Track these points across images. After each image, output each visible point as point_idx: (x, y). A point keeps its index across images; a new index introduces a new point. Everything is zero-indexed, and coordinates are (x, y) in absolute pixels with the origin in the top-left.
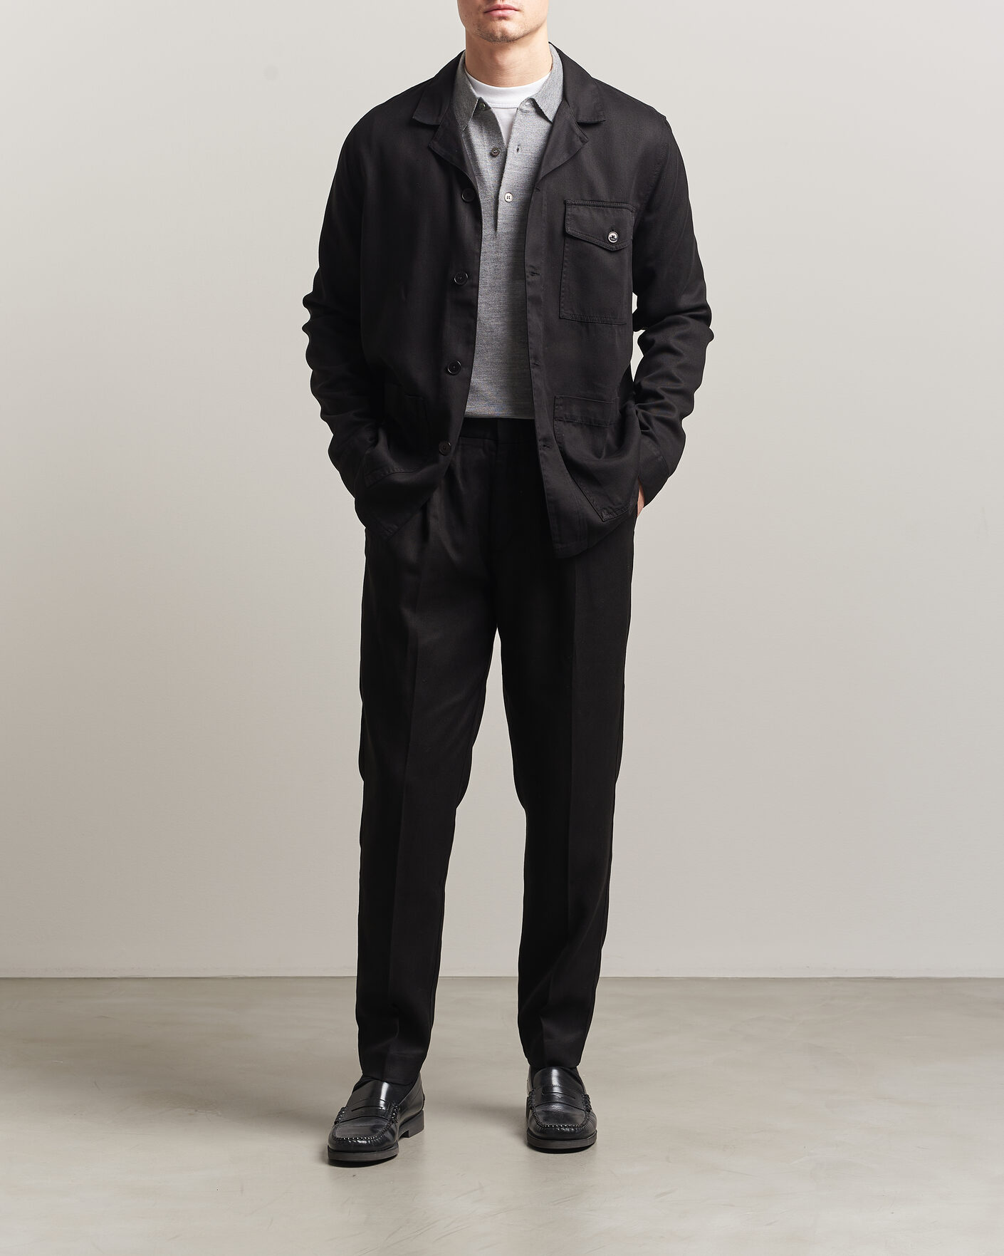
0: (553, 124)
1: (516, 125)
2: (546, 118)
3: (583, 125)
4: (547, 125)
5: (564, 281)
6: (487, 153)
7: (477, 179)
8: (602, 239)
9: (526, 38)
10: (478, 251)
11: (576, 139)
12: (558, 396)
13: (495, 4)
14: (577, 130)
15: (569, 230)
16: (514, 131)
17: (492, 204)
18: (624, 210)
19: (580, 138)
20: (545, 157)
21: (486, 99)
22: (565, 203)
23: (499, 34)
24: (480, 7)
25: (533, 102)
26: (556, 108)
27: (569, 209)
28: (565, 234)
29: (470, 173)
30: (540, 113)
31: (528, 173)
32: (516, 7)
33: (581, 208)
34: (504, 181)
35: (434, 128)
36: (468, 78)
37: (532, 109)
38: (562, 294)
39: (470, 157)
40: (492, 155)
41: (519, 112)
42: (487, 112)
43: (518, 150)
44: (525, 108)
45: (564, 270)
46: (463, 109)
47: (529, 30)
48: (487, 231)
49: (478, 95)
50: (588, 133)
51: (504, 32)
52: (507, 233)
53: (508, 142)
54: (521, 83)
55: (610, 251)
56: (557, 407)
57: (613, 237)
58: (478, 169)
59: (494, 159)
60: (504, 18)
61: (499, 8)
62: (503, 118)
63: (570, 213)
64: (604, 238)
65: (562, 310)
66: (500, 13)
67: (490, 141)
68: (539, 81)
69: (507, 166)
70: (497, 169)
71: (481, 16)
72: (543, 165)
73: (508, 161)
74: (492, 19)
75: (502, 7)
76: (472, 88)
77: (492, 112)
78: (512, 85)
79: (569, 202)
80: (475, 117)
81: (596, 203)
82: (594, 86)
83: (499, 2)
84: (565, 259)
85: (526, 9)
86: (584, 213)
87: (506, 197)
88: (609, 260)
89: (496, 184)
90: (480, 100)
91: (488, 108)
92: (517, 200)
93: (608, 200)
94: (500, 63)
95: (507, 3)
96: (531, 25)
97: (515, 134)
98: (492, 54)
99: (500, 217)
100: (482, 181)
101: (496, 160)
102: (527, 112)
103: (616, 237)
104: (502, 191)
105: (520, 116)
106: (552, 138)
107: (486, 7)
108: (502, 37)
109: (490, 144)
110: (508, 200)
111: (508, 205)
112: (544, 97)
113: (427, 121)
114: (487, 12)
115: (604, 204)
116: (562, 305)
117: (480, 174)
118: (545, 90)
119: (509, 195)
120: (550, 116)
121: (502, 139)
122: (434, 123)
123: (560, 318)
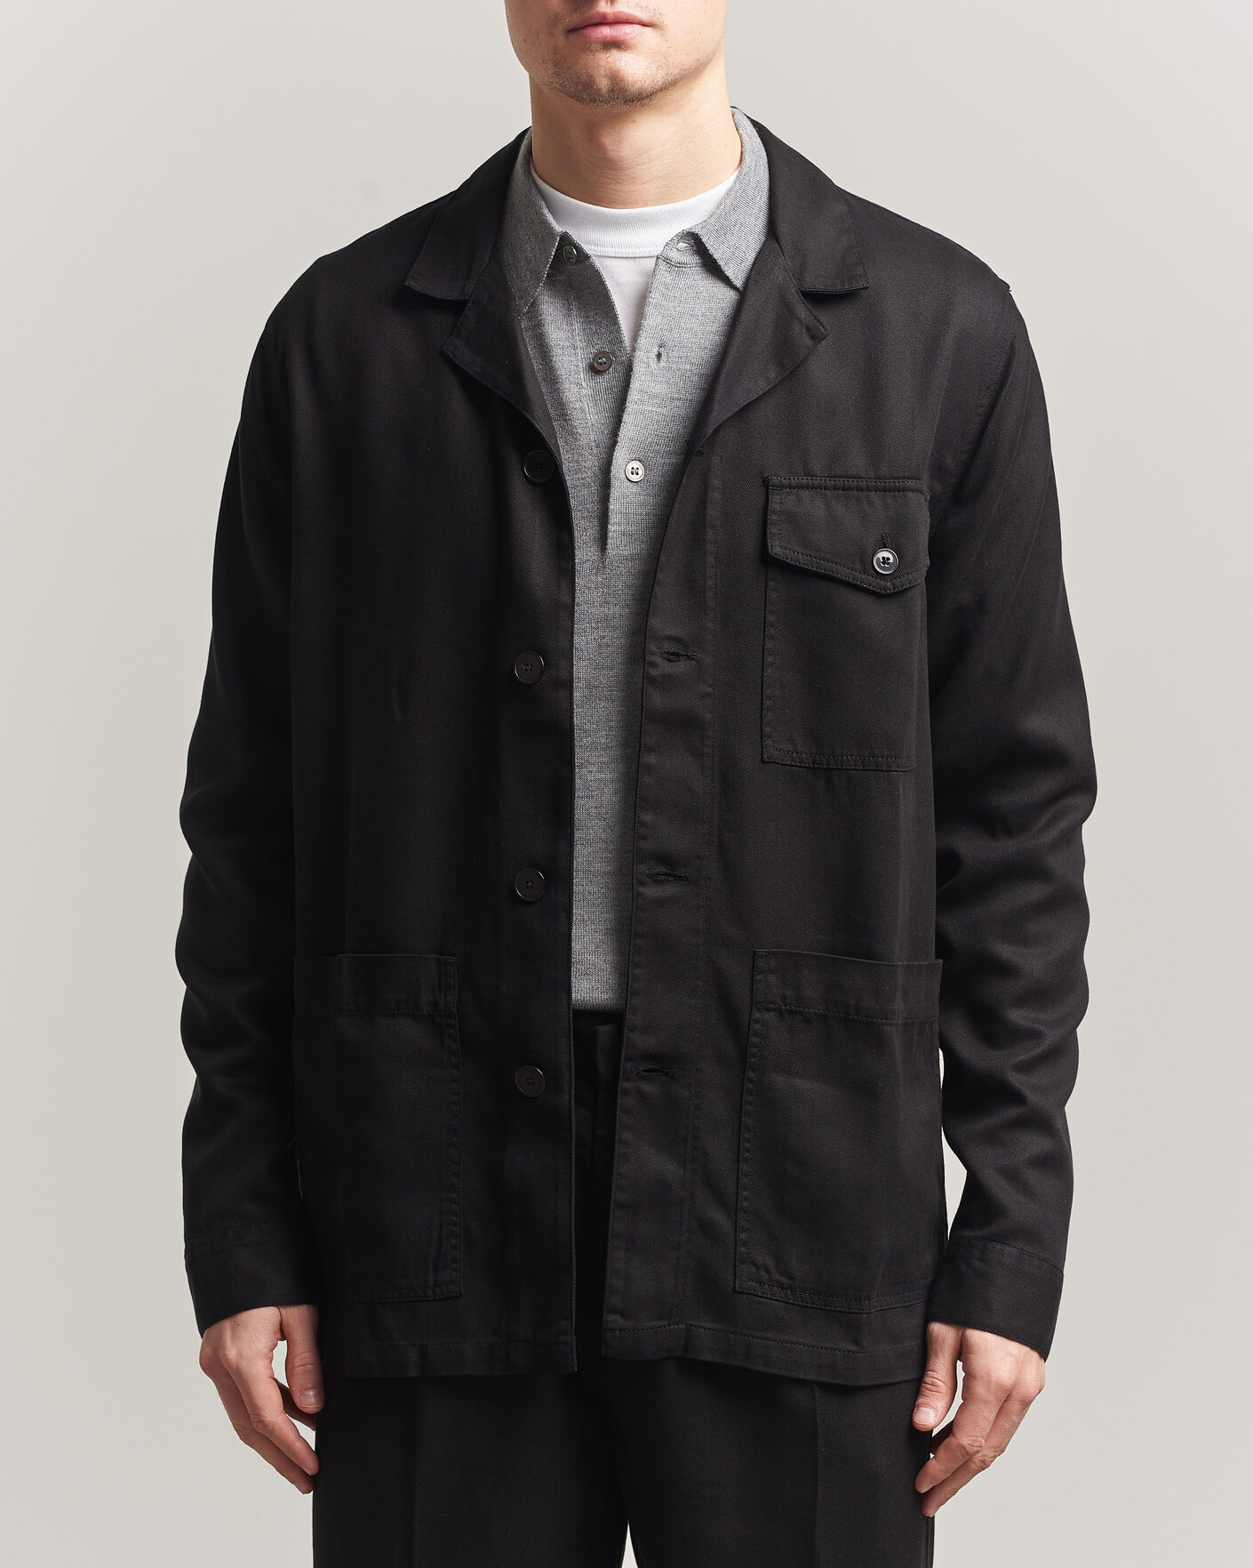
0: (743, 293)
1: (655, 298)
2: (727, 281)
3: (816, 299)
4: (729, 296)
5: (769, 671)
6: (582, 365)
7: (557, 428)
8: (858, 566)
9: (675, 94)
10: (566, 599)
11: (797, 330)
12: (762, 951)
13: (592, 12)
14: (802, 310)
15: (778, 549)
16: (650, 310)
17: (594, 488)
18: (910, 494)
19: (808, 329)
20: (723, 377)
21: (578, 236)
22: (766, 484)
23: (603, 84)
24: (555, 20)
25: (696, 243)
26: (750, 257)
27: (775, 499)
28: (766, 560)
29: (538, 414)
30: (712, 267)
31: (683, 412)
32: (644, 16)
33: (806, 494)
34: (626, 431)
35: (456, 307)
36: (537, 187)
37: (692, 260)
38: (768, 703)
39: (540, 376)
40: (595, 369)
41: (662, 265)
42: (581, 266)
43: (659, 356)
44: (675, 256)
45: (769, 645)
46: (528, 259)
47: (676, 71)
48: (584, 552)
49: (559, 228)
50: (826, 318)
51: (616, 79)
52: (632, 558)
53: (635, 338)
54: (665, 196)
55: (880, 596)
56: (760, 977)
57: (885, 560)
58: (561, 405)
59: (600, 379)
60: (617, 44)
61: (604, 21)
62: (621, 281)
63: (778, 507)
64: (862, 562)
65: (768, 742)
66: (606, 31)
67: (590, 337)
68: (710, 192)
69: (633, 395)
70: (607, 404)
71: (561, 40)
72: (718, 396)
73: (635, 385)
74: (587, 48)
75: (610, 18)
76: (546, 211)
77: (592, 267)
78: (645, 204)
79: (775, 480)
80: (552, 281)
81: (843, 486)
82: (840, 208)
83: (603, 7)
84: (771, 618)
85: (669, 20)
86: (814, 507)
87: (630, 471)
88: (876, 617)
89: (605, 439)
90: (566, 240)
91: (583, 257)
92: (657, 476)
93: (872, 474)
94: (612, 154)
95: (623, 7)
96: (682, 60)
97: (652, 320)
98: (592, 131)
99: (614, 518)
100: (572, 434)
101: (605, 381)
102: (680, 265)
103: (891, 561)
104: (620, 455)
105: (664, 276)
106: (740, 332)
107: (572, 19)
108: (612, 91)
109: (589, 342)
110: (635, 478)
111: (635, 489)
112: (722, 231)
113: (438, 292)
114: (573, 30)
115: (863, 484)
116: (767, 729)
117: (564, 415)
118: (724, 215)
119: (636, 464)
120: (737, 273)
121: (618, 330)
122: (453, 294)
123: (763, 761)
